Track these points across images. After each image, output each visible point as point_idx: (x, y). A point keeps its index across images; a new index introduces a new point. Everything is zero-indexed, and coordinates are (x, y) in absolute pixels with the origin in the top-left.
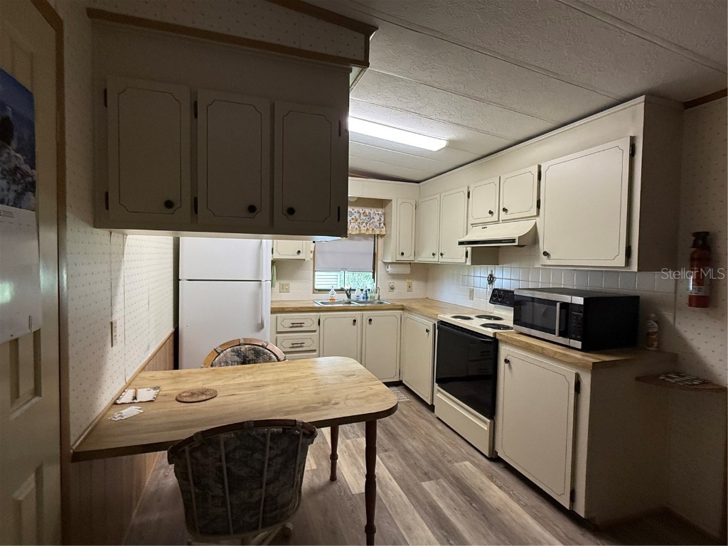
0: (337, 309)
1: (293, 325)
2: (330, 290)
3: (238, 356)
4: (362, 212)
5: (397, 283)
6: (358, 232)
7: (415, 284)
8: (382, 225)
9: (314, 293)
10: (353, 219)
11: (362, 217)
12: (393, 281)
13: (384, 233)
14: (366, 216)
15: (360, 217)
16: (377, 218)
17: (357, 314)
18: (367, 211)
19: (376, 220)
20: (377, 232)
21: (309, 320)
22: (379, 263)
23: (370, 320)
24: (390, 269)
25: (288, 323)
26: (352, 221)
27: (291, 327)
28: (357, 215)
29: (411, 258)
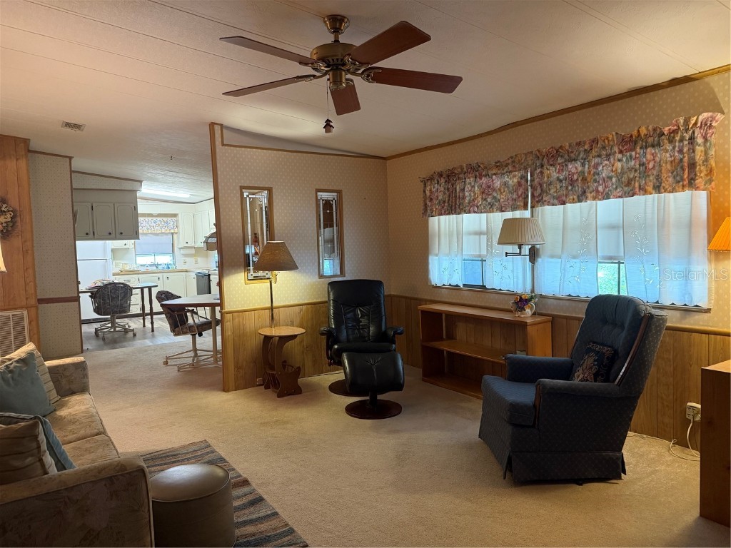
4: (161, 220)
5: (188, 259)
6: (159, 232)
7: (199, 259)
8: (175, 227)
11: (163, 223)
12: (185, 258)
13: (176, 231)
14: (165, 222)
17: (160, 275)
18: (165, 220)
19: (171, 224)
20: (172, 231)
21: (133, 278)
22: (176, 249)
23: (168, 277)
24: (182, 251)
28: (159, 222)
29: (193, 245)
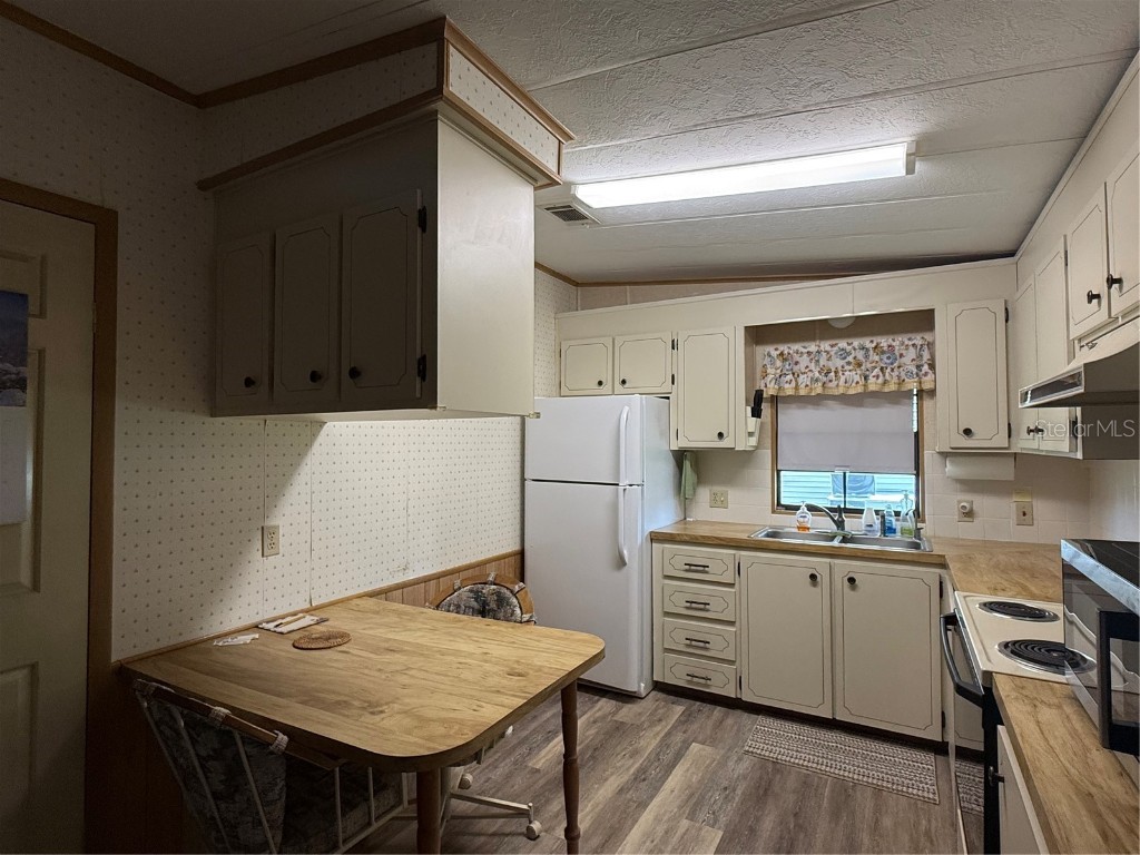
0: (785, 547)
1: (691, 567)
2: (797, 508)
3: (476, 600)
4: (868, 345)
5: (980, 502)
6: (860, 389)
7: (1041, 506)
8: (926, 368)
9: (773, 512)
10: (849, 363)
11: (872, 356)
12: (969, 497)
14: (883, 352)
15: (867, 357)
16: (912, 353)
17: (819, 566)
18: (884, 342)
19: (906, 360)
20: (913, 386)
21: (720, 562)
22: (929, 455)
23: (852, 580)
25: (680, 562)
26: (847, 368)
27: (687, 571)
28: (860, 355)
29: (999, 442)
